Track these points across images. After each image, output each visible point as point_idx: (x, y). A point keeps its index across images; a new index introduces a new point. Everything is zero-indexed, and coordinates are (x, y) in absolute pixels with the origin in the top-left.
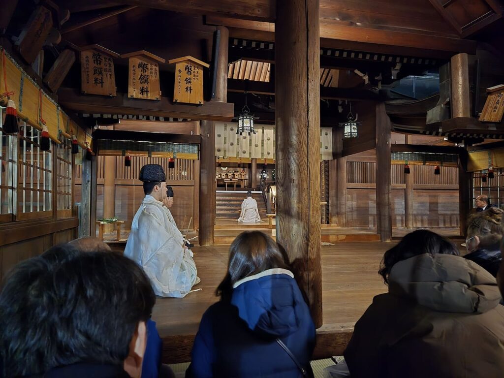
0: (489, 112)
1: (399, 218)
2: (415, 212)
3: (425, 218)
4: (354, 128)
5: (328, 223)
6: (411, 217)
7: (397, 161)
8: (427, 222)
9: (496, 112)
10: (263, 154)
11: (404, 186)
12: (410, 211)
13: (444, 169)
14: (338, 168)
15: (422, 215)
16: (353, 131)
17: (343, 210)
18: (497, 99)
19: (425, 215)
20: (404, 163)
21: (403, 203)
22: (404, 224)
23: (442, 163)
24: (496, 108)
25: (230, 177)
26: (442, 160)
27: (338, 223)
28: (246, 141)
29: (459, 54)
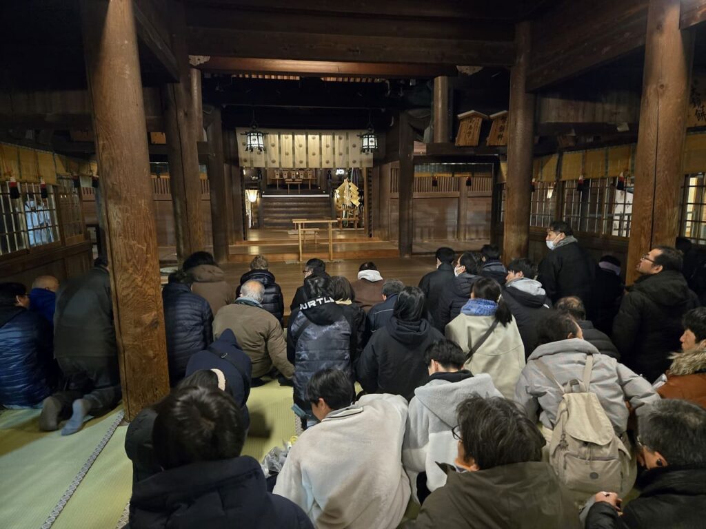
0: (463, 137)
1: (450, 229)
2: (468, 223)
3: (481, 228)
4: (372, 142)
5: (371, 236)
6: (462, 229)
7: (423, 173)
8: (482, 233)
9: (471, 137)
10: (294, 163)
11: (458, 194)
12: (462, 223)
13: (476, 180)
14: (381, 176)
15: (477, 225)
16: (370, 144)
17: (385, 223)
18: (470, 125)
19: (481, 225)
20: (430, 175)
21: (456, 212)
22: (456, 236)
23: (473, 174)
24: (469, 133)
25: (293, 177)
26: (473, 170)
27: (380, 236)
28: (275, 149)
29: (440, 78)
